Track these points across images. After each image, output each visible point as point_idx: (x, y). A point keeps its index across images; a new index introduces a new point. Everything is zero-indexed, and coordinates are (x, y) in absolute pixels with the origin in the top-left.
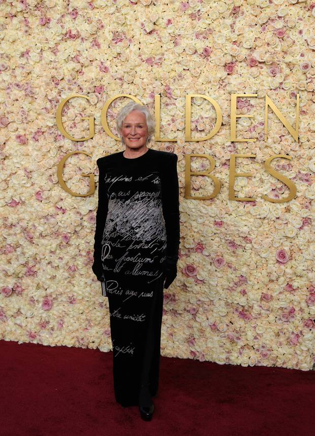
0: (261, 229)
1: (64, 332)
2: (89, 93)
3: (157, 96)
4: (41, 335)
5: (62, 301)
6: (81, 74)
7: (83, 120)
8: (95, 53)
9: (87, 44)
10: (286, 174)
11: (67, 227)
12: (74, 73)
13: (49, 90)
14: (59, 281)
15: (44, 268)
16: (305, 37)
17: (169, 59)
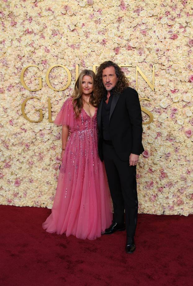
1: (27, 199)
2: (39, 64)
3: (77, 66)
4: (14, 200)
6: (34, 53)
8: (42, 41)
9: (38, 37)
12: (30, 53)
14: (24, 170)
15: (15, 163)
16: (157, 34)
17: (83, 45)
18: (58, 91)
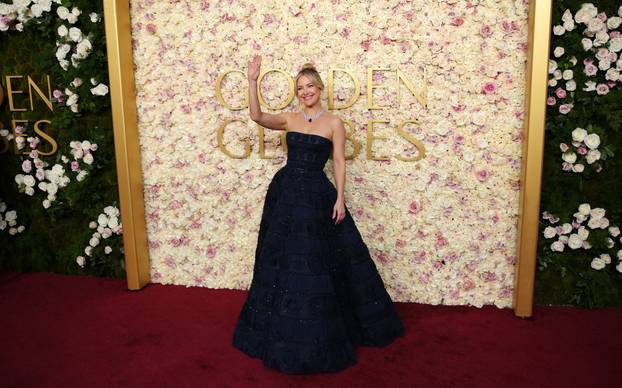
2: (244, 68)
4: (206, 279)
5: (223, 249)
6: (237, 51)
7: (239, 92)
9: (242, 25)
10: (416, 136)
11: (227, 185)
12: (231, 51)
13: (209, 66)
15: (208, 221)
16: (430, 18)
17: (313, 38)
18: (274, 110)
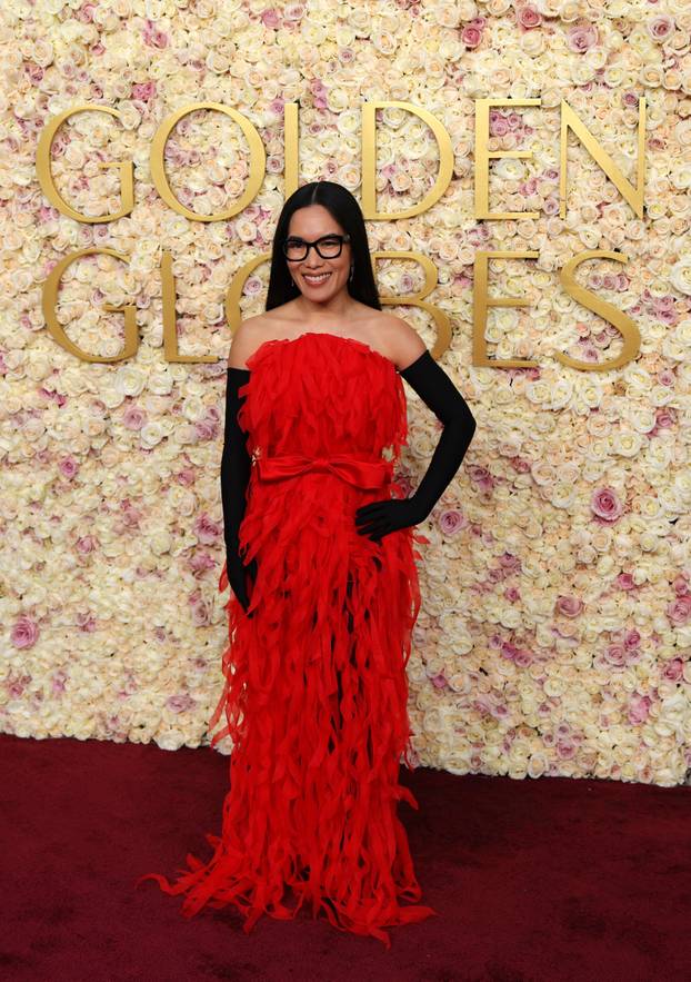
0: (553, 437)
1: (67, 704)
2: (118, 100)
3: (291, 108)
4: (11, 711)
5: (61, 625)
7: (105, 169)
10: (614, 299)
11: (71, 440)
12: (79, 49)
13: (18, 95)
14: (54, 576)
15: (15, 545)
17: (319, 12)
18: (206, 223)
